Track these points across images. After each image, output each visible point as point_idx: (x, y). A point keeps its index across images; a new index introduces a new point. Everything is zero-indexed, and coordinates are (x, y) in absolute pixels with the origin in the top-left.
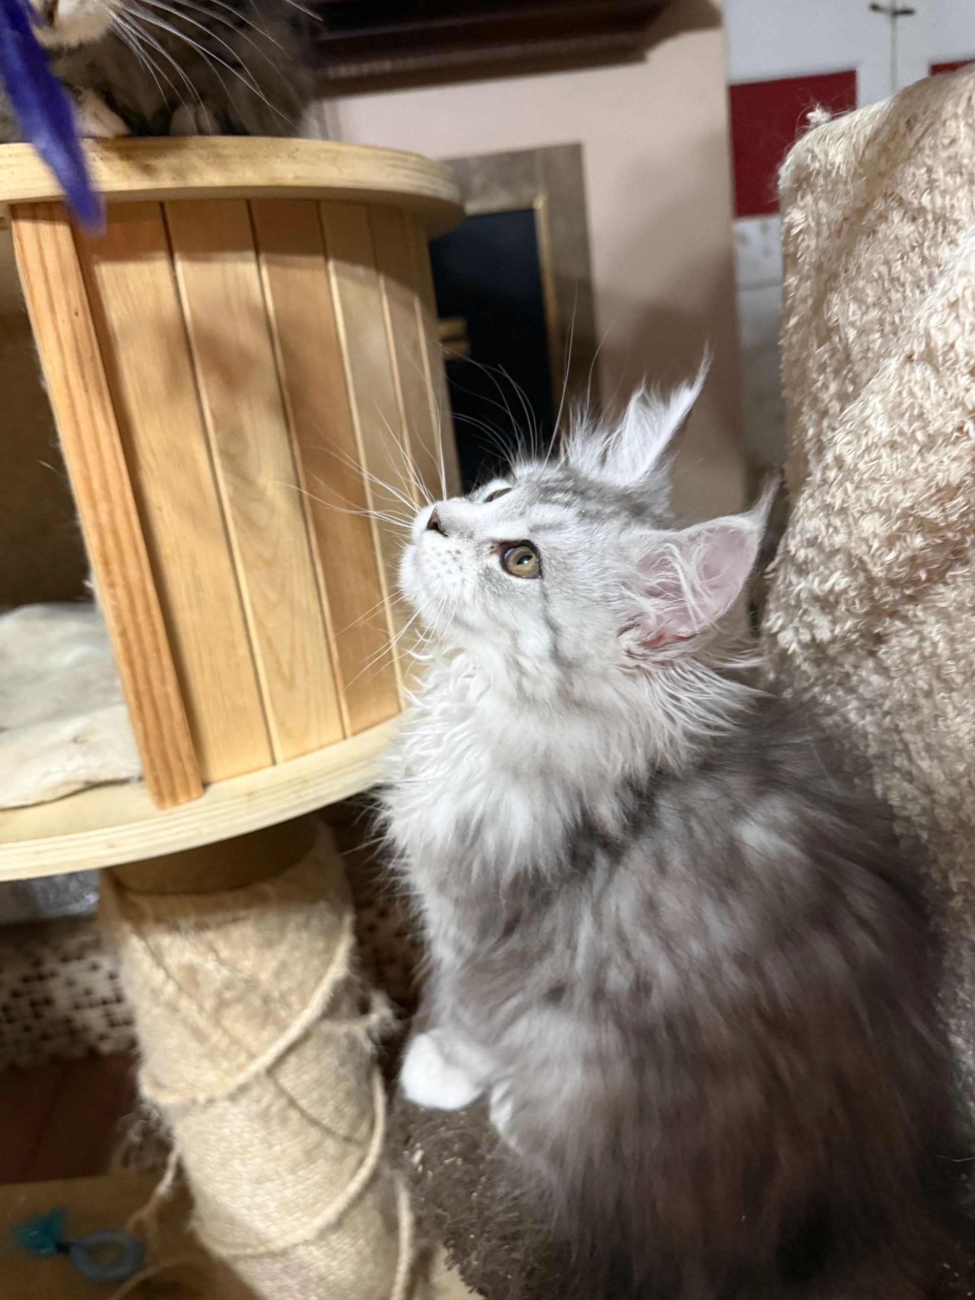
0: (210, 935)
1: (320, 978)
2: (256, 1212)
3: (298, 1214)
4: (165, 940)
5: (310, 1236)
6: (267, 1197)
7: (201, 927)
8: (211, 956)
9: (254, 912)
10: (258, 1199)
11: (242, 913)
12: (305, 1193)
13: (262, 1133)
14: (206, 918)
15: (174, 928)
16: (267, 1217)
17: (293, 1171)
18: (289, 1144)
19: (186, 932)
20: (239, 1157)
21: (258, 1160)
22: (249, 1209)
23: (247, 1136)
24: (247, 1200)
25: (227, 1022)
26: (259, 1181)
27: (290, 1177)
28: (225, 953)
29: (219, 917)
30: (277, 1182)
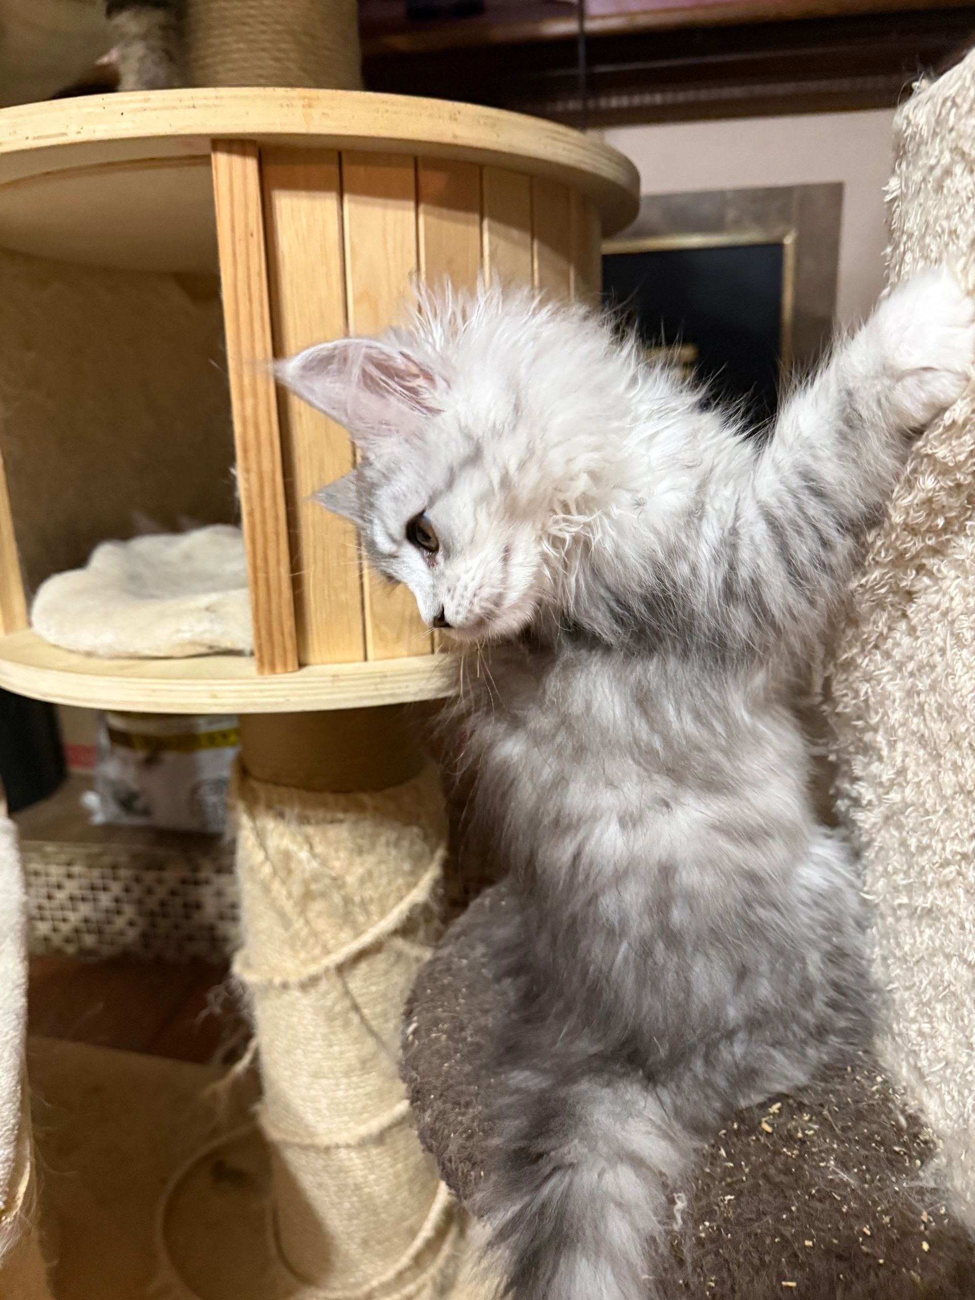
0: (310, 830)
1: (401, 898)
2: (309, 1104)
3: (346, 1118)
4: (270, 824)
5: (352, 1142)
6: (321, 1093)
7: (304, 820)
8: (306, 847)
9: (351, 817)
10: (312, 1092)
11: (340, 816)
12: (354, 1099)
13: (324, 1030)
14: (309, 813)
15: (281, 815)
16: (318, 1111)
17: (347, 1074)
18: (348, 1048)
19: (289, 822)
20: (302, 1047)
21: (318, 1055)
22: (303, 1100)
23: (311, 1029)
24: (304, 1091)
25: (311, 915)
26: (316, 1075)
27: (344, 1081)
28: (319, 849)
29: (320, 814)
30: (332, 1081)
